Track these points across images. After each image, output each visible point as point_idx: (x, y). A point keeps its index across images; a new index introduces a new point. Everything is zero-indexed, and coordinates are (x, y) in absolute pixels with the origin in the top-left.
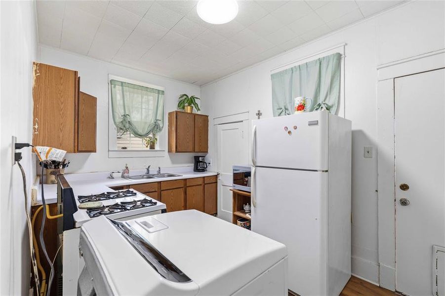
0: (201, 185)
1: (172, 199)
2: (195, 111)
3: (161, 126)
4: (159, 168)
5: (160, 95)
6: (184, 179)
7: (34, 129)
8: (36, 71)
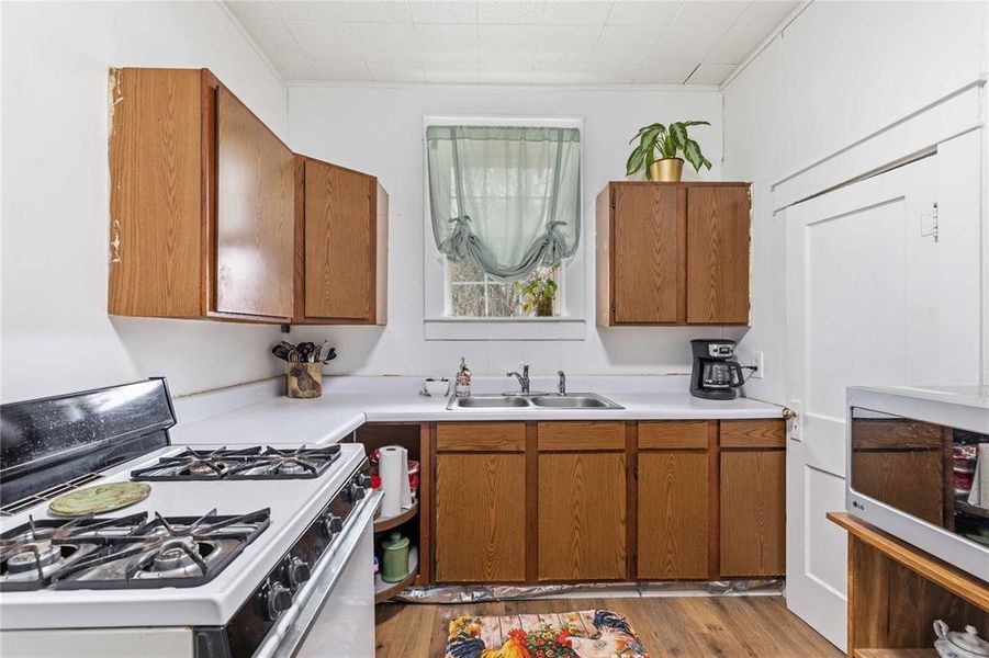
0: (703, 450)
1: (579, 488)
2: (690, 174)
3: (570, 241)
4: (562, 375)
5: (565, 145)
6: (628, 423)
7: (112, 248)
8: (115, 90)
